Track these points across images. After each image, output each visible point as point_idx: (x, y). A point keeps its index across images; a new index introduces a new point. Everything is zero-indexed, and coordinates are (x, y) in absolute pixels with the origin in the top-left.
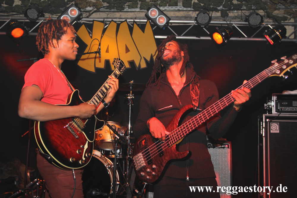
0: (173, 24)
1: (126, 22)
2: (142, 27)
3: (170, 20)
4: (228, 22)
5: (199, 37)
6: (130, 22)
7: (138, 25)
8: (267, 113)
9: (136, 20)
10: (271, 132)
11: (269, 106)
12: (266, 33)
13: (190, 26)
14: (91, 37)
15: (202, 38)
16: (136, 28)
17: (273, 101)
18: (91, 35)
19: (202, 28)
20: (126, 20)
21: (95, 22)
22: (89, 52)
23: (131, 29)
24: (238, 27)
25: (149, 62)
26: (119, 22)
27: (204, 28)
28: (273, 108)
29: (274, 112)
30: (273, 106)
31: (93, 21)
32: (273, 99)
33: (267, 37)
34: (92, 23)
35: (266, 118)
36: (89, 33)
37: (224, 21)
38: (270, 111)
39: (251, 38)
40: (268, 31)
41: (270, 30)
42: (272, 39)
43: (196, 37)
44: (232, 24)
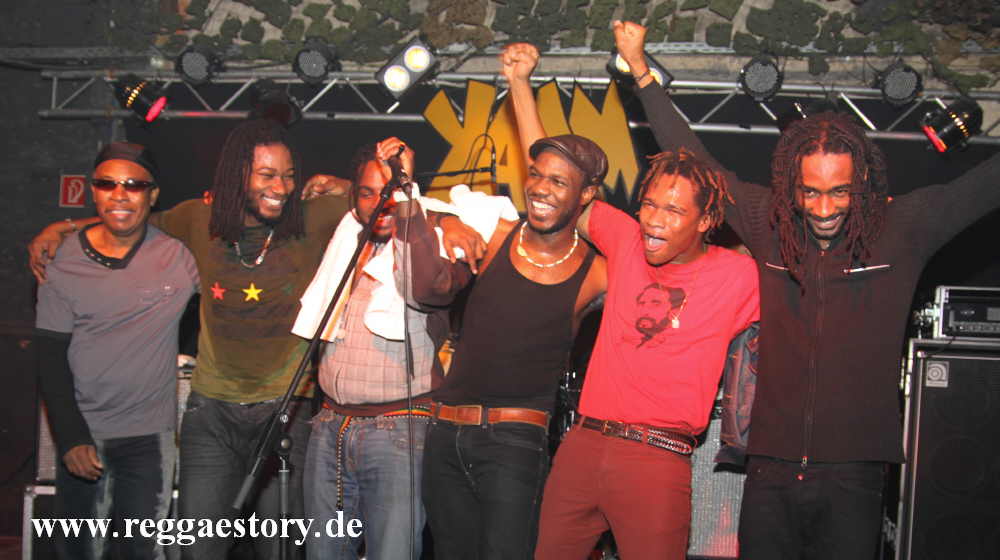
0: (679, 92)
1: (553, 84)
2: (597, 97)
3: (672, 79)
4: (828, 89)
5: (748, 127)
6: (563, 83)
7: (586, 92)
8: (920, 336)
9: (581, 80)
10: (928, 384)
11: (925, 317)
12: (928, 120)
13: (726, 95)
14: (462, 124)
15: (755, 130)
16: (581, 102)
17: (938, 305)
18: (461, 119)
19: (758, 102)
20: (554, 80)
21: (471, 83)
22: (467, 169)
23: (567, 104)
24: (853, 101)
25: (613, 193)
26: (536, 85)
27: (762, 105)
28: (936, 324)
29: (938, 332)
30: (938, 319)
31: (467, 81)
32: (937, 301)
33: (931, 131)
34: (462, 85)
35: (918, 348)
36: (457, 113)
37: (818, 84)
38: (928, 330)
39: (885, 132)
40: (933, 115)
41: (939, 112)
42: (943, 138)
43: (742, 126)
44: (838, 93)
